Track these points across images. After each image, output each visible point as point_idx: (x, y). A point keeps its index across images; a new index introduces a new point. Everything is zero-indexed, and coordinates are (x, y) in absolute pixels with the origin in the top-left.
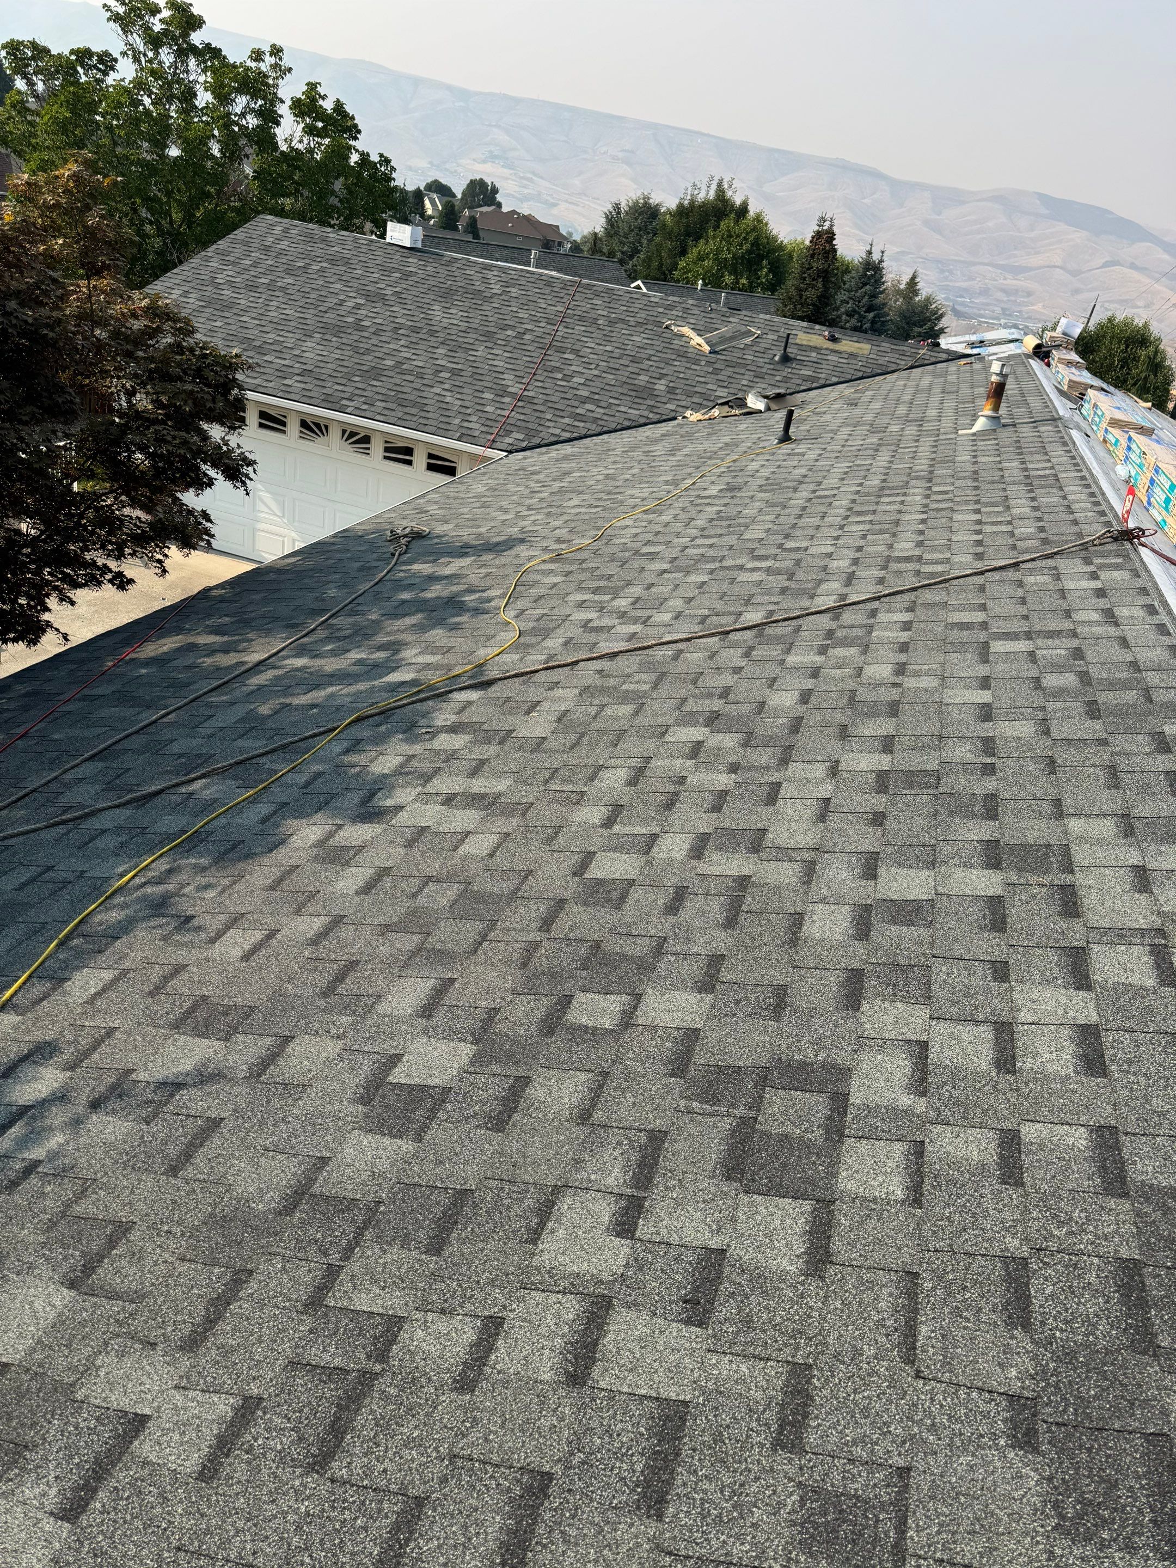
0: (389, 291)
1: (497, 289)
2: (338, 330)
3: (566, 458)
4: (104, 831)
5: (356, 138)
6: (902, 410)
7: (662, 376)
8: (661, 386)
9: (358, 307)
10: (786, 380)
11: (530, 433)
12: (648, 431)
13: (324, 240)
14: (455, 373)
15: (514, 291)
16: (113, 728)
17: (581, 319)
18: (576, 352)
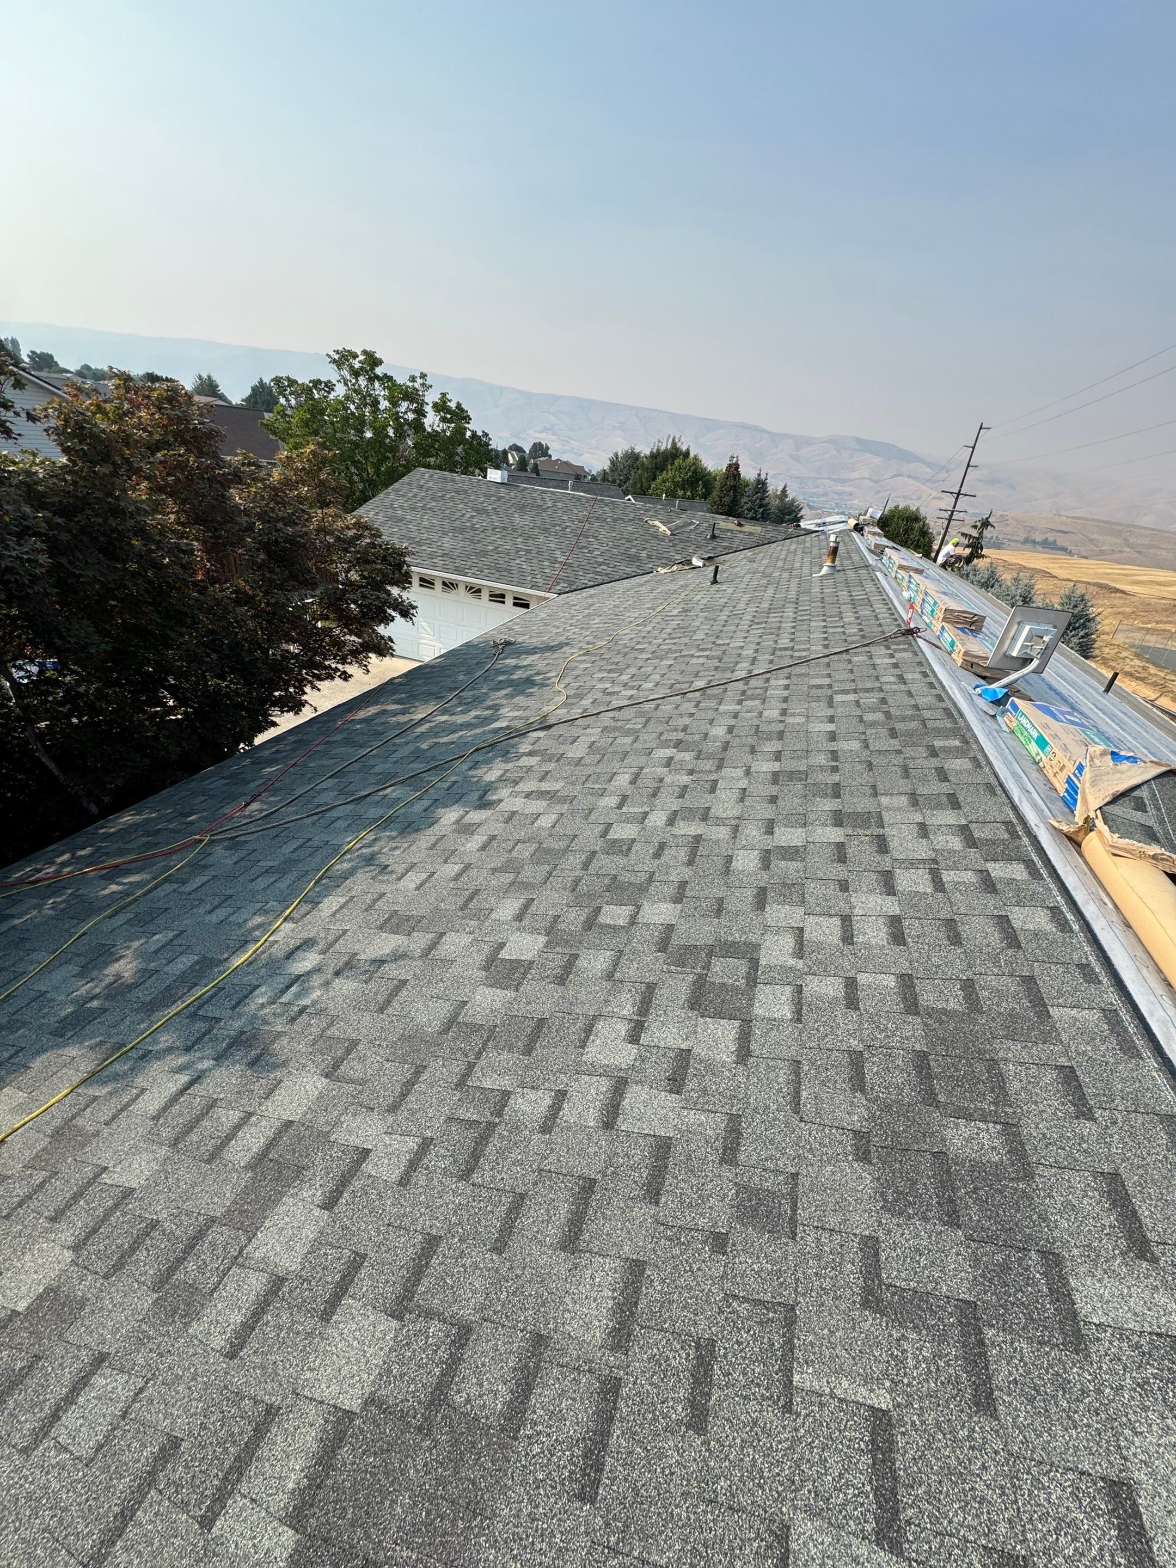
0: (490, 508)
1: (550, 504)
2: (462, 531)
3: (591, 596)
4: (339, 818)
5: (469, 423)
6: (780, 564)
7: (644, 549)
8: (644, 554)
9: (473, 517)
10: (714, 548)
11: (570, 583)
12: (637, 580)
13: (453, 480)
14: (528, 552)
15: (560, 505)
16: (342, 759)
17: (597, 518)
18: (594, 537)
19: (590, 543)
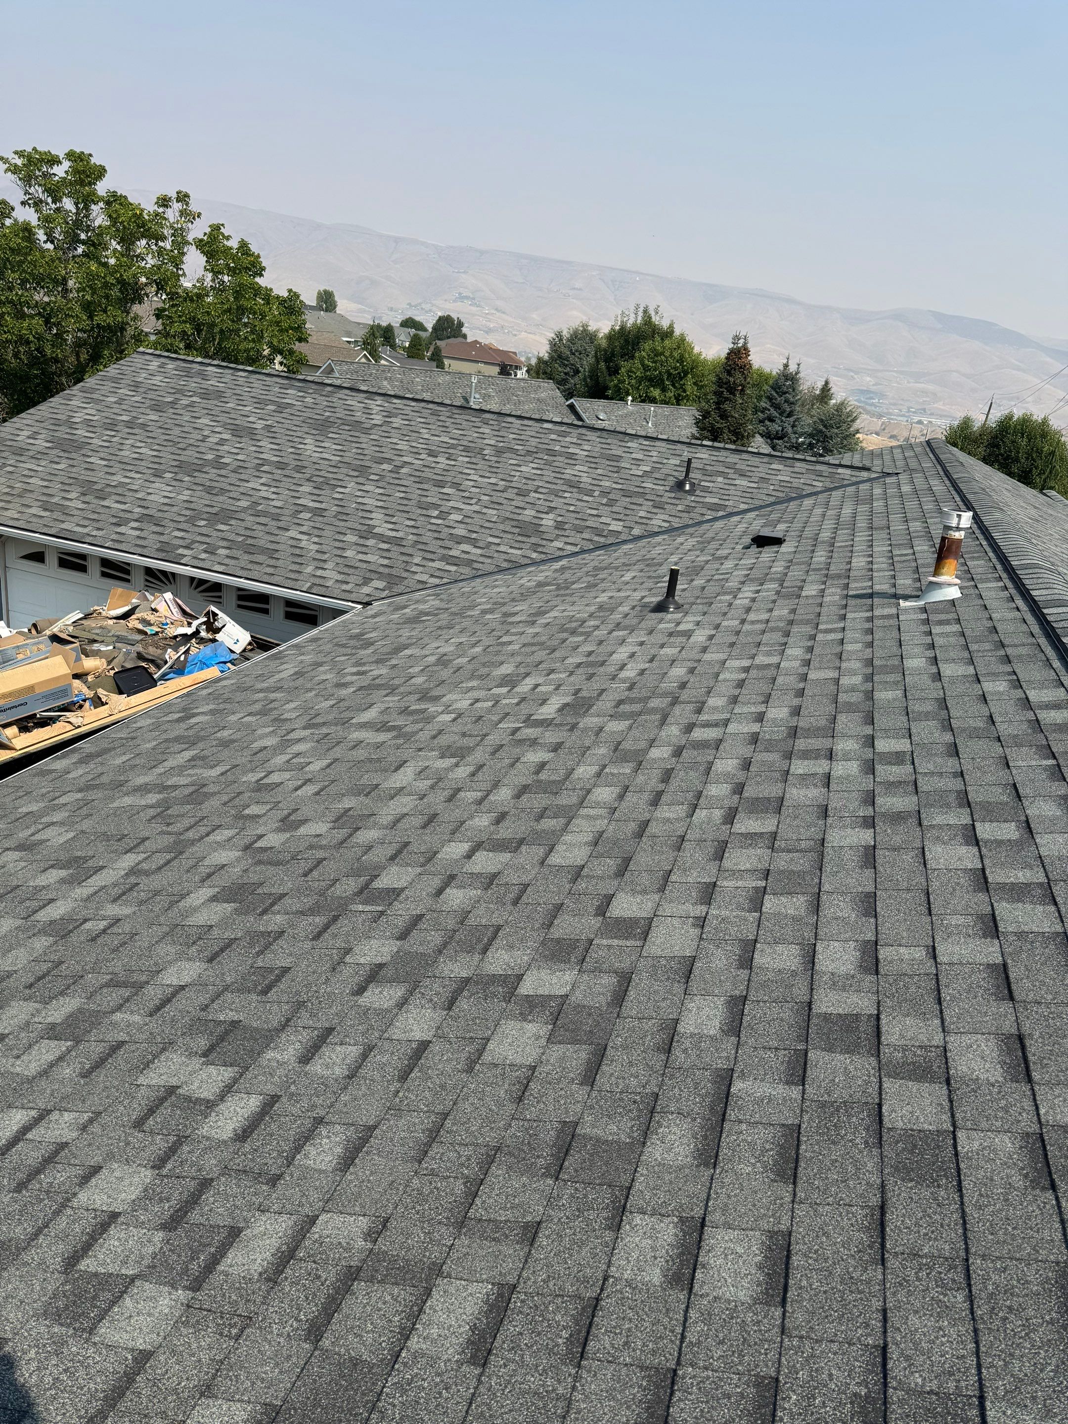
2: (194, 468)
11: (392, 580)
19: (447, 498)
